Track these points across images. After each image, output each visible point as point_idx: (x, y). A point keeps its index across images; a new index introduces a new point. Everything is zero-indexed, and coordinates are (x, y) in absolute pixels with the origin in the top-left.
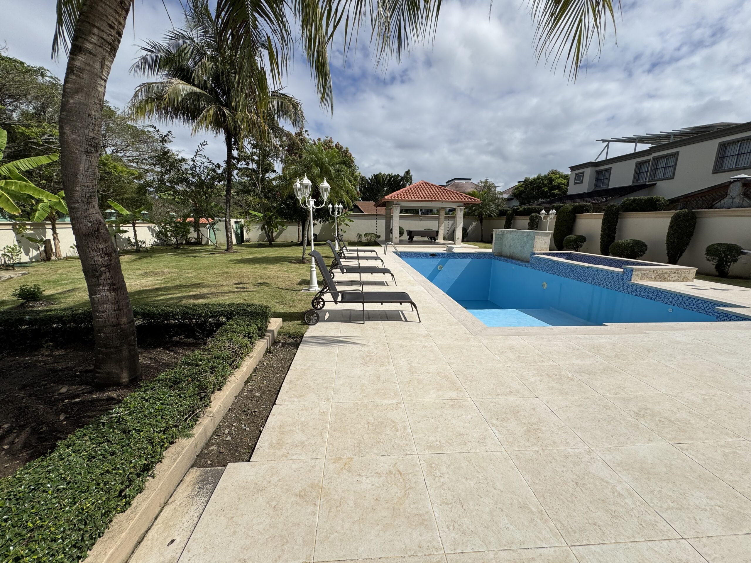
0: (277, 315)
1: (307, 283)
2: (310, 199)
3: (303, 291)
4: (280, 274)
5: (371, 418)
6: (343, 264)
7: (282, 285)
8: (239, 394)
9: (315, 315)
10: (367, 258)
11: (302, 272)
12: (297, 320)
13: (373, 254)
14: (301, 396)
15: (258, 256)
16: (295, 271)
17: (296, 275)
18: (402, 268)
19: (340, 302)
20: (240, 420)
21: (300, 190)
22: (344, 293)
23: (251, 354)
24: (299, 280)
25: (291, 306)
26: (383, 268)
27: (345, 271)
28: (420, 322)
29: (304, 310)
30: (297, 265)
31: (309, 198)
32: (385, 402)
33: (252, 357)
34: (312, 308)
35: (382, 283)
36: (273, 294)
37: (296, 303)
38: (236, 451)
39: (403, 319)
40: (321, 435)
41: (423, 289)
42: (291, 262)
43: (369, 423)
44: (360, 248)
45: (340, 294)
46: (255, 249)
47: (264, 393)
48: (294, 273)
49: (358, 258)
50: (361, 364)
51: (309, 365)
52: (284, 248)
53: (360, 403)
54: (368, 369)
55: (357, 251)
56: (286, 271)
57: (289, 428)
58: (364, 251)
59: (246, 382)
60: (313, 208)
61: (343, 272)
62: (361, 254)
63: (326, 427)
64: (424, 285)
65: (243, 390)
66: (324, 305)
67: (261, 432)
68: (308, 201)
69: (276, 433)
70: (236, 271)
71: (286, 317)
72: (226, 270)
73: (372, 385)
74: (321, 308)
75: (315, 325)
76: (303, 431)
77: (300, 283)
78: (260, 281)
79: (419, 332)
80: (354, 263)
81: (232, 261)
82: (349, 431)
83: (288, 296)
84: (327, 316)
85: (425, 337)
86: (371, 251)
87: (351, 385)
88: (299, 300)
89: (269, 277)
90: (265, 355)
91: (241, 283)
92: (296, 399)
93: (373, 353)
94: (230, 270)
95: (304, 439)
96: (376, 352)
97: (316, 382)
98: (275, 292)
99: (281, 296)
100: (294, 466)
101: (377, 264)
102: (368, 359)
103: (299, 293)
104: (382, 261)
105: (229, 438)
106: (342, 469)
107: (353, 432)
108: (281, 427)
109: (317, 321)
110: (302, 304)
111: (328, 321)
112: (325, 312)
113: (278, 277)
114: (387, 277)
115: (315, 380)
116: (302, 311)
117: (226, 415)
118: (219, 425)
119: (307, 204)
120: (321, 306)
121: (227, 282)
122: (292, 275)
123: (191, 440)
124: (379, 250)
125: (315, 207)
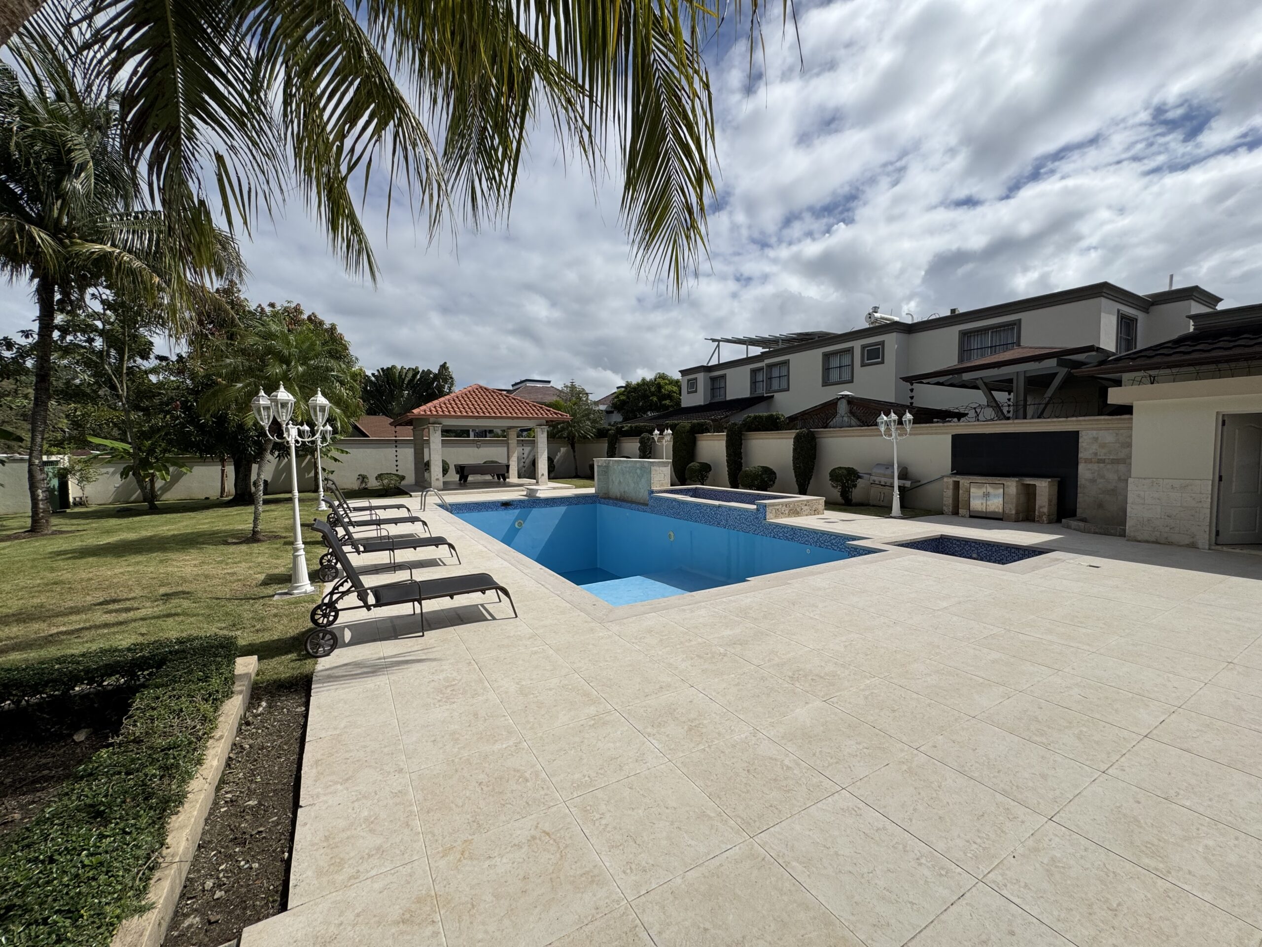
1: (288, 579)
2: (290, 426)
3: (276, 597)
4: (208, 569)
5: (482, 777)
6: (356, 536)
7: (226, 592)
8: (210, 814)
9: (328, 637)
10: (396, 521)
11: (260, 559)
12: (286, 653)
13: (403, 513)
14: (347, 780)
15: (131, 536)
16: (245, 561)
17: (250, 568)
18: (461, 533)
19: (375, 606)
20: (230, 857)
22: (376, 591)
23: (217, 734)
24: (262, 577)
25: (257, 631)
27: (362, 549)
28: (516, 616)
29: (292, 632)
30: (244, 548)
32: (497, 747)
33: (221, 737)
34: (311, 625)
36: (207, 612)
37: (268, 623)
38: (245, 909)
39: (489, 618)
40: (408, 825)
41: (506, 564)
42: (226, 543)
43: (480, 784)
44: (375, 502)
45: (369, 591)
46: (113, 522)
47: (263, 796)
48: (243, 565)
49: (379, 523)
50: (439, 701)
51: (342, 725)
52: (192, 514)
53: (457, 760)
54: (455, 706)
55: (370, 508)
56: (221, 562)
57: (344, 835)
58: (385, 508)
59: (218, 789)
61: (358, 552)
62: (383, 514)
63: (411, 812)
64: (506, 557)
65: (215, 803)
66: (336, 617)
69: (322, 851)
70: (84, 575)
71: (265, 651)
72: (51, 576)
73: (469, 729)
74: (332, 623)
75: (328, 655)
77: (266, 583)
78: (162, 590)
79: (519, 633)
80: (370, 532)
81: (59, 553)
82: (453, 806)
83: (246, 611)
84: (348, 635)
85: (530, 638)
86: (399, 507)
87: (433, 739)
88: (275, 615)
89: (184, 580)
90: (239, 731)
91: (114, 601)
92: (339, 787)
93: (454, 680)
94: (67, 576)
95: (379, 841)
96: (459, 678)
97: (368, 750)
98: (209, 607)
99: (227, 614)
100: (377, 886)
101: (416, 529)
103: (266, 600)
104: (424, 523)
105: (218, 894)
106: (460, 860)
107: (461, 804)
109: (333, 647)
110: (285, 621)
111: (350, 644)
112: (342, 629)
113: (207, 576)
114: (442, 552)
115: (365, 747)
116: (288, 635)
117: (196, 858)
118: (187, 879)
120: (331, 618)
122: (241, 569)
123: (152, 916)
124: (412, 502)
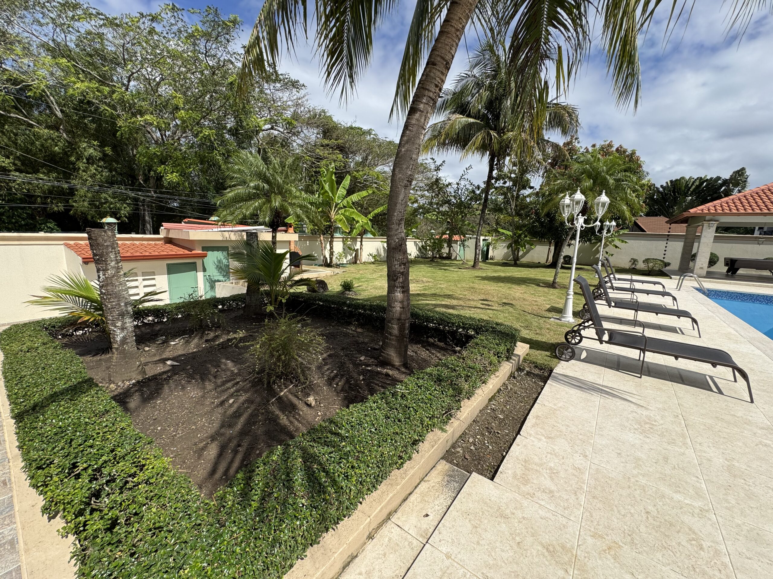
0: (524, 340)
1: (560, 311)
2: (580, 216)
3: (552, 319)
4: (526, 296)
6: (611, 295)
7: (529, 309)
8: (483, 409)
9: (570, 350)
10: (648, 292)
11: (551, 297)
12: (545, 351)
13: (659, 288)
14: (550, 438)
15: (503, 275)
16: (544, 296)
17: (544, 300)
19: (606, 342)
20: (483, 435)
21: (568, 206)
22: (612, 333)
23: (497, 374)
24: (548, 306)
25: (537, 334)
26: (676, 308)
27: (613, 304)
28: (752, 402)
29: (553, 341)
30: (546, 289)
31: (578, 215)
33: (498, 376)
34: (564, 341)
35: (673, 330)
36: (518, 316)
37: (543, 331)
38: (479, 463)
39: (715, 389)
40: (575, 493)
42: (538, 285)
44: (635, 277)
45: (606, 332)
46: (499, 267)
47: (507, 417)
48: (543, 298)
49: (633, 291)
50: (635, 429)
51: (560, 405)
52: (530, 269)
54: (648, 440)
55: (632, 281)
56: (533, 294)
58: (643, 282)
59: (490, 400)
60: (582, 227)
61: (610, 306)
62: (638, 286)
65: (487, 406)
66: (580, 341)
67: (504, 457)
68: (577, 219)
69: (520, 466)
70: (481, 287)
71: (534, 345)
72: (472, 285)
74: (577, 344)
75: (567, 361)
76: (552, 479)
77: (549, 310)
78: (504, 301)
79: (750, 418)
80: (626, 296)
81: (477, 277)
83: (535, 322)
84: (584, 355)
86: (655, 283)
88: (548, 329)
89: (514, 299)
90: (509, 379)
91: (486, 300)
92: (543, 438)
94: (476, 286)
98: (520, 314)
99: (526, 320)
101: (665, 301)
102: (647, 426)
103: (547, 320)
104: (674, 299)
105: (472, 448)
106: (605, 551)
108: (526, 461)
109: (572, 358)
110: (552, 333)
111: (583, 361)
112: (582, 350)
113: (524, 299)
114: (684, 323)
116: (550, 342)
117: (471, 425)
118: (465, 431)
119: (575, 222)
120: (577, 341)
121: (473, 297)
122: (540, 300)
123: (445, 435)
124: (669, 283)
125: (584, 225)
